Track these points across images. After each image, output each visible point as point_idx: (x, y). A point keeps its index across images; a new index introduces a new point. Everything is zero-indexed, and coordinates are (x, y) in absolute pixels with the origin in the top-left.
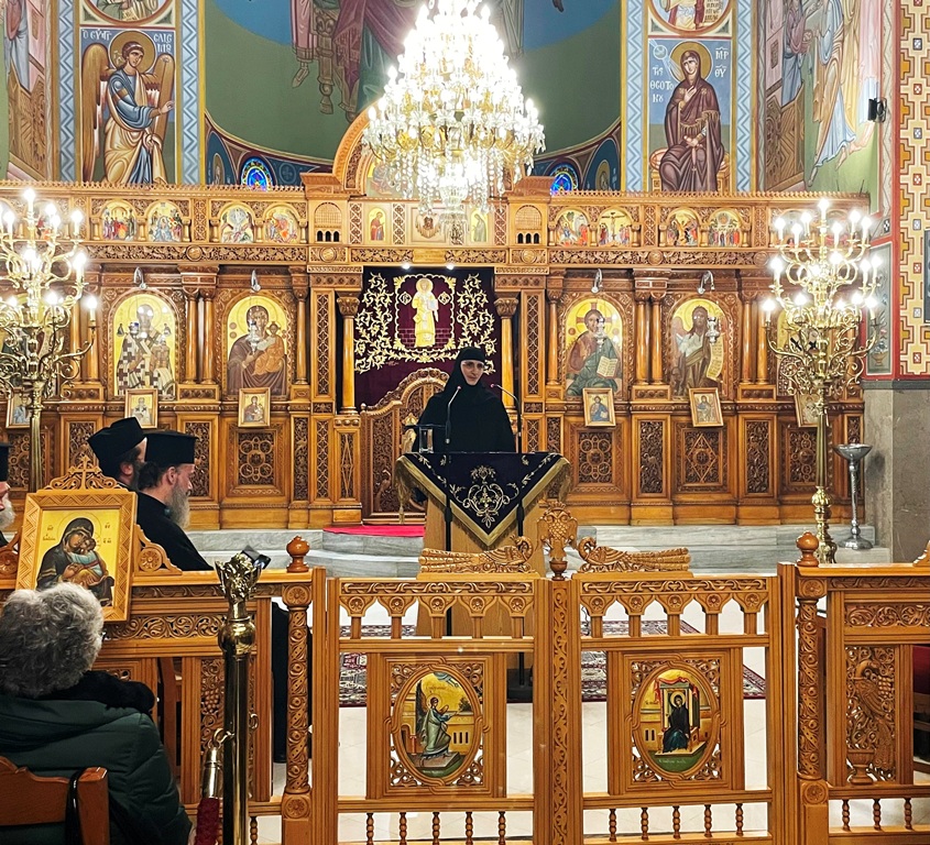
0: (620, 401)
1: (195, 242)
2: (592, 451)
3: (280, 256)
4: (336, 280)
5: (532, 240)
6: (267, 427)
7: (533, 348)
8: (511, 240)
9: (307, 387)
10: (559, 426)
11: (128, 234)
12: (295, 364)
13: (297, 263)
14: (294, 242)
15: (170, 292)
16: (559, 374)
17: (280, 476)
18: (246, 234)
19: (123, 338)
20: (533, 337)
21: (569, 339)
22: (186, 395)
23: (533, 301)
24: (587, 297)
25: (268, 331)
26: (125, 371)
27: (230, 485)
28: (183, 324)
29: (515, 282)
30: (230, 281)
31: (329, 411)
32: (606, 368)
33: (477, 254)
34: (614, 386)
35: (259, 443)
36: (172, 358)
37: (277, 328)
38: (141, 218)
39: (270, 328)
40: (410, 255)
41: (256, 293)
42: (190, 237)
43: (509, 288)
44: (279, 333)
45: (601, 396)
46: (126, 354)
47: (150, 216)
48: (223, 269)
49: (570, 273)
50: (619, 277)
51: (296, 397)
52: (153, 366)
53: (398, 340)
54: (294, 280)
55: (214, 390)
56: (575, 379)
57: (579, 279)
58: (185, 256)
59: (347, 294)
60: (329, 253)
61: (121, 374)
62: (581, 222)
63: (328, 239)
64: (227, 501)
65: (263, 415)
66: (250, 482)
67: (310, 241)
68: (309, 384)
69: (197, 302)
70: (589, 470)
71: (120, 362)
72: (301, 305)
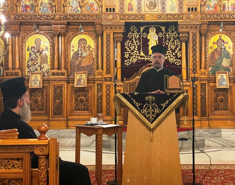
0: (232, 76)
1: (57, 13)
2: (220, 97)
3: (91, 18)
4: (113, 28)
5: (194, 10)
6: (86, 87)
7: (194, 55)
8: (185, 10)
9: (102, 71)
10: (205, 87)
11: (31, 10)
12: (98, 62)
13: (98, 21)
14: (97, 12)
15: (48, 34)
16: (205, 65)
17: (91, 107)
18: (78, 10)
19: (29, 52)
20: (194, 50)
21: (210, 51)
22: (53, 74)
23: (194, 35)
24: (217, 34)
25: (87, 49)
26: (30, 65)
27: (72, 111)
28: (53, 46)
29: (187, 27)
30: (72, 29)
31: (110, 81)
32: (225, 63)
33: (171, 16)
34: (229, 70)
35: (83, 94)
36: (49, 60)
37: (90, 47)
38: (36, 4)
39: (87, 48)
40: (144, 17)
41: (82, 33)
42: (55, 11)
43: (185, 30)
44: (91, 49)
45: (223, 75)
46: (30, 58)
47: (40, 3)
48: (68, 24)
49: (210, 23)
50: (231, 25)
51: (98, 75)
52: (41, 63)
53: (142, 52)
54: (97, 28)
55: (65, 72)
56: (212, 67)
57: (214, 26)
58: (53, 19)
59: (118, 33)
60: (111, 17)
61: (29, 66)
62: (215, 2)
63: (110, 11)
64: (70, 117)
65: (84, 82)
66: (79, 109)
67: (104, 12)
68: (103, 70)
69: (58, 37)
70: (219, 105)
71: (28, 61)
72: (100, 38)
